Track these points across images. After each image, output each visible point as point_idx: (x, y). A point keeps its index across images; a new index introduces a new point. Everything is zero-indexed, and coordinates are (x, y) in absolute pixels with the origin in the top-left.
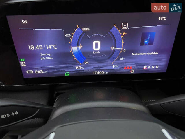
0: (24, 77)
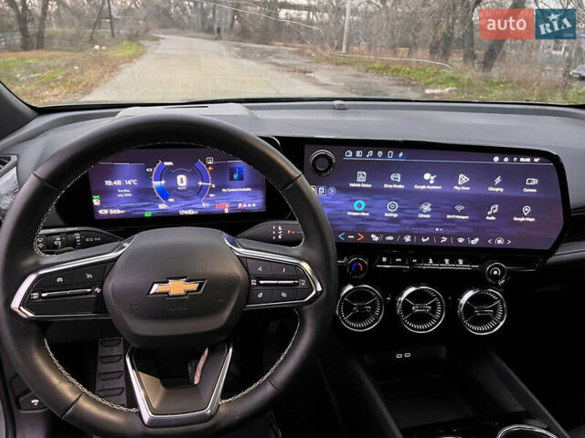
0: (96, 218)
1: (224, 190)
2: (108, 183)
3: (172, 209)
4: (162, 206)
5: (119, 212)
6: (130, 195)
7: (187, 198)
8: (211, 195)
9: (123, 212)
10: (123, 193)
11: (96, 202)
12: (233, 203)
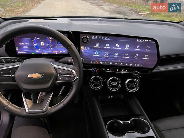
0: (17, 54)
1: (55, 47)
2: (20, 44)
3: (40, 52)
4: (37, 51)
5: (24, 52)
6: (27, 48)
7: (44, 49)
8: (52, 48)
9: (25, 52)
10: (25, 47)
11: (17, 49)
12: (58, 51)
